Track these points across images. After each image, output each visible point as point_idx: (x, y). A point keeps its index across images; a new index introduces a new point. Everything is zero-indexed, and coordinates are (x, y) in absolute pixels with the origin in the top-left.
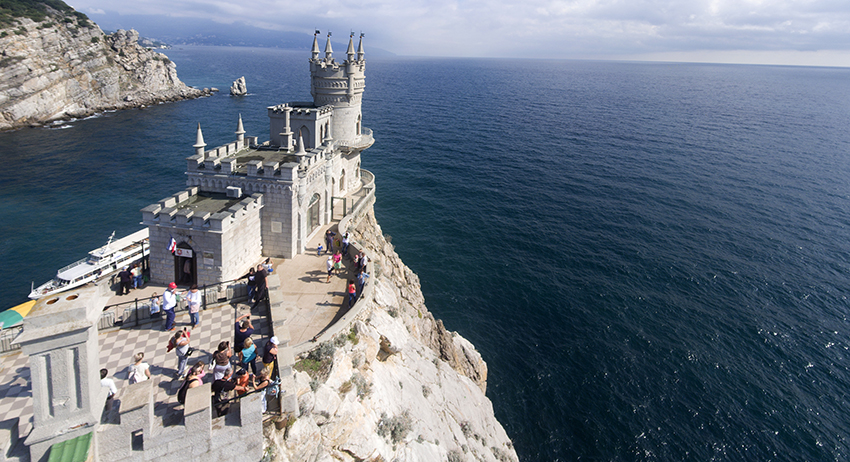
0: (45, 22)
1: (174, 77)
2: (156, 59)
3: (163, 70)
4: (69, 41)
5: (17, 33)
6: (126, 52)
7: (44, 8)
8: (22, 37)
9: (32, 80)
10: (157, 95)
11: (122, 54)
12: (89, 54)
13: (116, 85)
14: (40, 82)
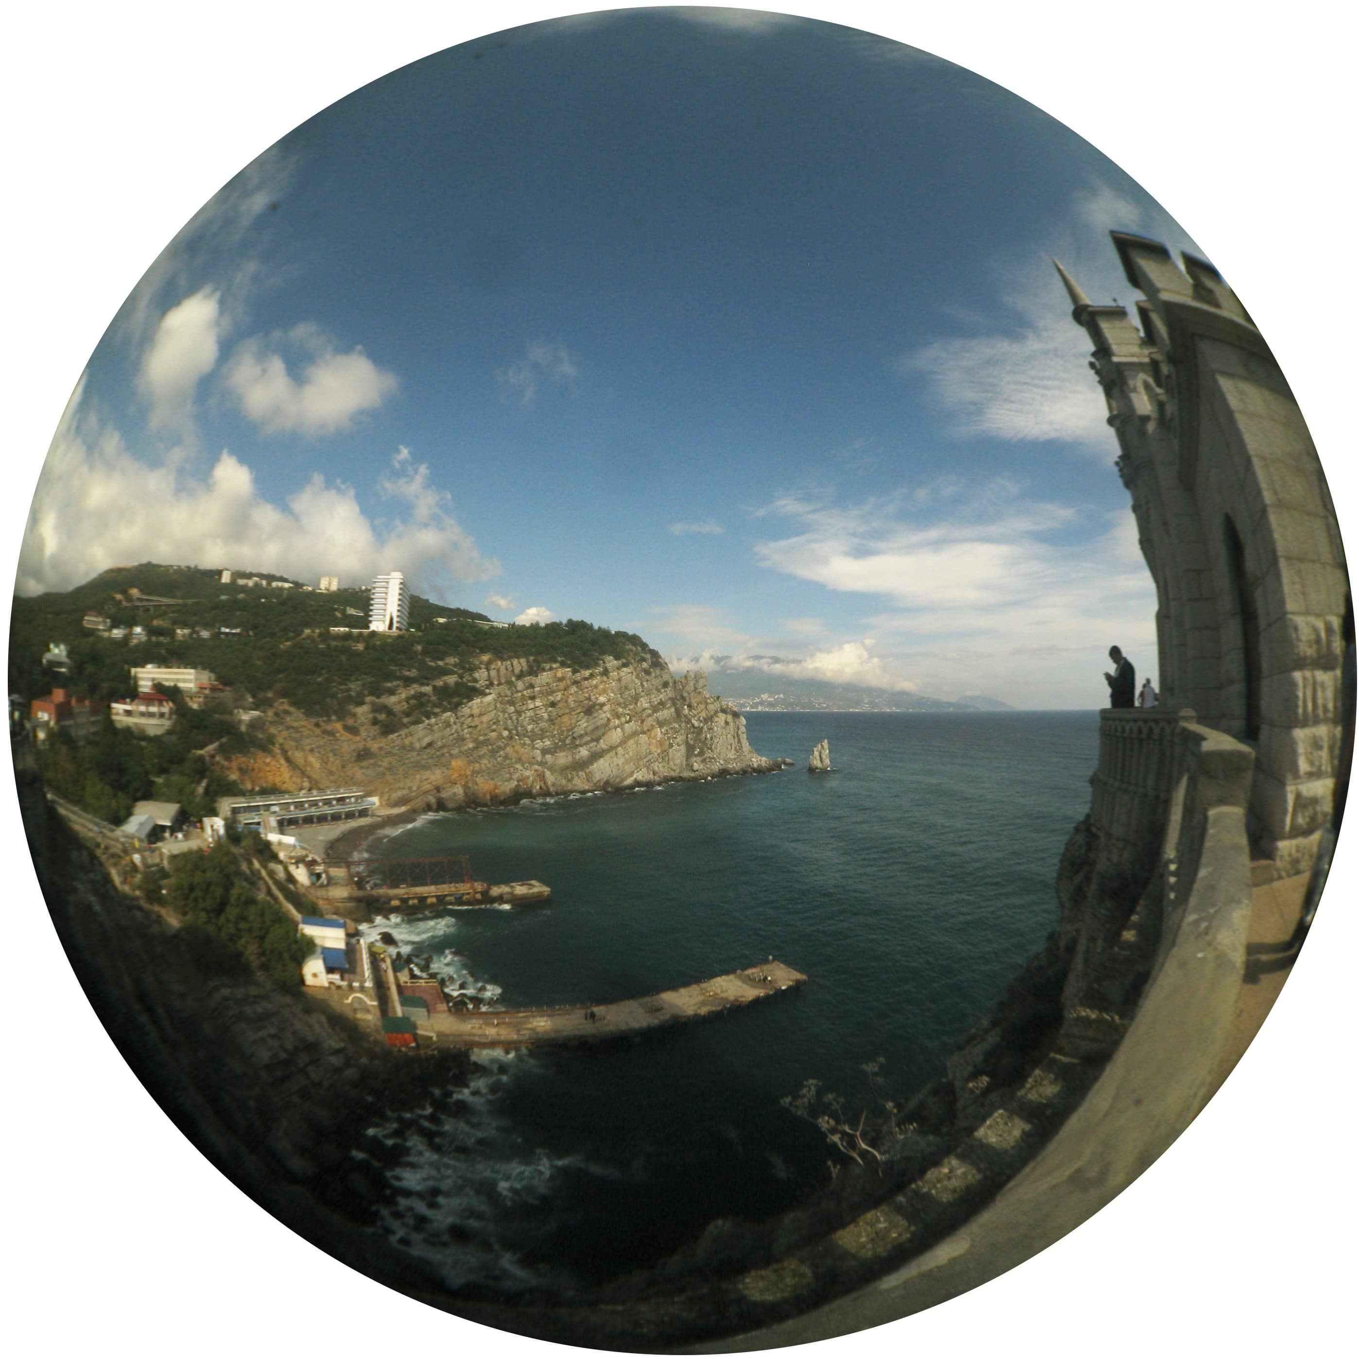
0: (624, 661)
1: (744, 740)
2: (724, 711)
3: (732, 728)
4: (642, 685)
5: (601, 674)
6: (694, 701)
7: (625, 645)
8: (605, 678)
9: (609, 733)
10: (726, 764)
11: (690, 706)
12: (659, 704)
13: (683, 748)
14: (616, 736)
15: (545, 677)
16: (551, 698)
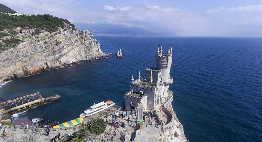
0: (65, 29)
1: (99, 49)
2: (94, 42)
3: (96, 46)
4: (71, 35)
5: (59, 33)
6: (85, 39)
7: (64, 23)
8: (60, 34)
9: (64, 50)
10: (95, 56)
11: (84, 40)
12: (76, 40)
13: (84, 52)
14: (66, 51)
15: (42, 35)
16: (45, 41)
